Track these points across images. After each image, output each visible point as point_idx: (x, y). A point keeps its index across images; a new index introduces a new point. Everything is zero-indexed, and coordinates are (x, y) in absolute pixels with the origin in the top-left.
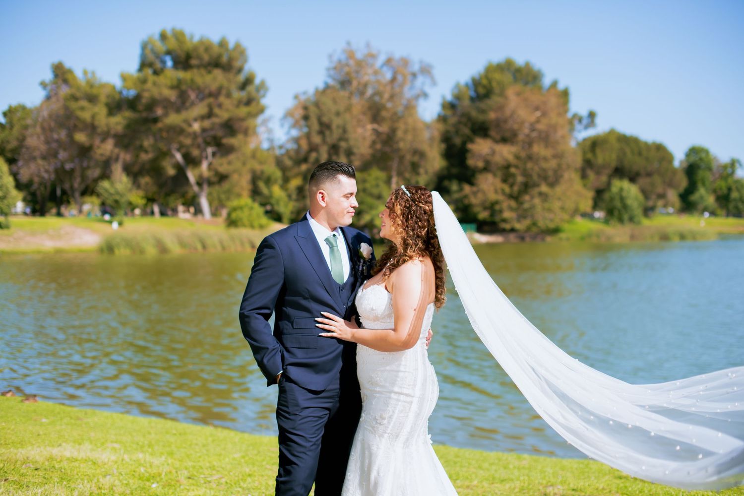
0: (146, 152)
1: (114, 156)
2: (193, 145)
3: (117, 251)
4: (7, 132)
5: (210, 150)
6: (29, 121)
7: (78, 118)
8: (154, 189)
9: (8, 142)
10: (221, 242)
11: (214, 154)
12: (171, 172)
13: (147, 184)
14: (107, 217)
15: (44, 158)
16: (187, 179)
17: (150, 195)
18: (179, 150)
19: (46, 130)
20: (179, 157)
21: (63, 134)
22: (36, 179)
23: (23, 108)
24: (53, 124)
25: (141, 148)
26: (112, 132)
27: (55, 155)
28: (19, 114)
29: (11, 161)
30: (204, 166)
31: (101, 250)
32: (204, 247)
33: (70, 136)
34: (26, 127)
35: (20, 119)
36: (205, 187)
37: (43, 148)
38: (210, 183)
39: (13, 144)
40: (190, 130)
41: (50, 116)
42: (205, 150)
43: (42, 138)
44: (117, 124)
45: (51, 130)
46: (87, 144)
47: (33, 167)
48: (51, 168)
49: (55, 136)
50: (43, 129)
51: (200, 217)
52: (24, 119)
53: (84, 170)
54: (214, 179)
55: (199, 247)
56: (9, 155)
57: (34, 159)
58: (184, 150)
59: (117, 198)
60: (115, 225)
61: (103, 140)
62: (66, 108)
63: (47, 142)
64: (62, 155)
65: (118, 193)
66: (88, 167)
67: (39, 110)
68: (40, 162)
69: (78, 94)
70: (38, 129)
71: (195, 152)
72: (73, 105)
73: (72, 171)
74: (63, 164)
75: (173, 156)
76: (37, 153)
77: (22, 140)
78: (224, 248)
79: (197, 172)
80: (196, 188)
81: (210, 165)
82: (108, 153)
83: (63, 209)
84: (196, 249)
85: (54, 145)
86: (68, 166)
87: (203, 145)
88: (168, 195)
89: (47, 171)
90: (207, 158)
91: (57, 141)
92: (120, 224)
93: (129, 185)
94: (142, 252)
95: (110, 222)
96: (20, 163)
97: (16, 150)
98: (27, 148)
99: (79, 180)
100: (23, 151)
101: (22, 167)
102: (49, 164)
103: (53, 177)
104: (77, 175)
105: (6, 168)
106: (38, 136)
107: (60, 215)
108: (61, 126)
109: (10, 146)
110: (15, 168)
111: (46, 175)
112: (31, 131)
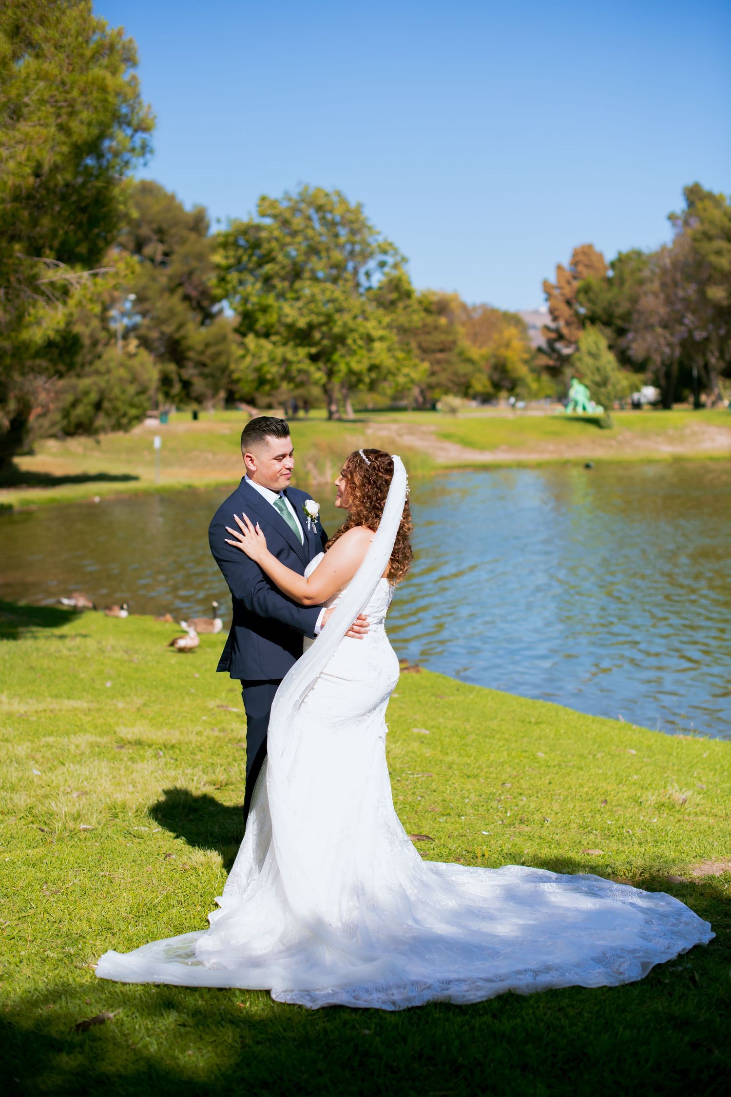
4: (615, 290)
6: (646, 273)
7: (711, 266)
9: (618, 304)
15: (665, 326)
19: (669, 285)
23: (638, 254)
24: (679, 276)
27: (680, 322)
28: (633, 264)
29: (621, 332)
33: (702, 293)
34: (641, 282)
35: (633, 272)
37: (663, 311)
39: (624, 307)
41: (674, 264)
43: (662, 297)
45: (675, 284)
46: (725, 303)
47: (650, 337)
48: (675, 340)
49: (681, 293)
50: (663, 285)
52: (640, 270)
53: (723, 341)
56: (619, 323)
57: (650, 327)
62: (696, 252)
63: (669, 301)
64: (689, 319)
67: (658, 256)
68: (659, 330)
69: (713, 232)
70: (655, 286)
72: (707, 247)
73: (707, 339)
74: (690, 332)
76: (654, 320)
77: (634, 300)
83: (703, 398)
85: (679, 306)
86: (699, 335)
89: (669, 345)
91: (684, 300)
96: (630, 336)
97: (627, 316)
98: (640, 313)
99: (717, 354)
100: (635, 316)
101: (634, 340)
102: (672, 334)
103: (678, 352)
104: (713, 347)
105: (603, 343)
106: (655, 294)
107: (698, 406)
108: (689, 278)
109: (620, 311)
110: (623, 342)
111: (667, 350)
112: (649, 287)
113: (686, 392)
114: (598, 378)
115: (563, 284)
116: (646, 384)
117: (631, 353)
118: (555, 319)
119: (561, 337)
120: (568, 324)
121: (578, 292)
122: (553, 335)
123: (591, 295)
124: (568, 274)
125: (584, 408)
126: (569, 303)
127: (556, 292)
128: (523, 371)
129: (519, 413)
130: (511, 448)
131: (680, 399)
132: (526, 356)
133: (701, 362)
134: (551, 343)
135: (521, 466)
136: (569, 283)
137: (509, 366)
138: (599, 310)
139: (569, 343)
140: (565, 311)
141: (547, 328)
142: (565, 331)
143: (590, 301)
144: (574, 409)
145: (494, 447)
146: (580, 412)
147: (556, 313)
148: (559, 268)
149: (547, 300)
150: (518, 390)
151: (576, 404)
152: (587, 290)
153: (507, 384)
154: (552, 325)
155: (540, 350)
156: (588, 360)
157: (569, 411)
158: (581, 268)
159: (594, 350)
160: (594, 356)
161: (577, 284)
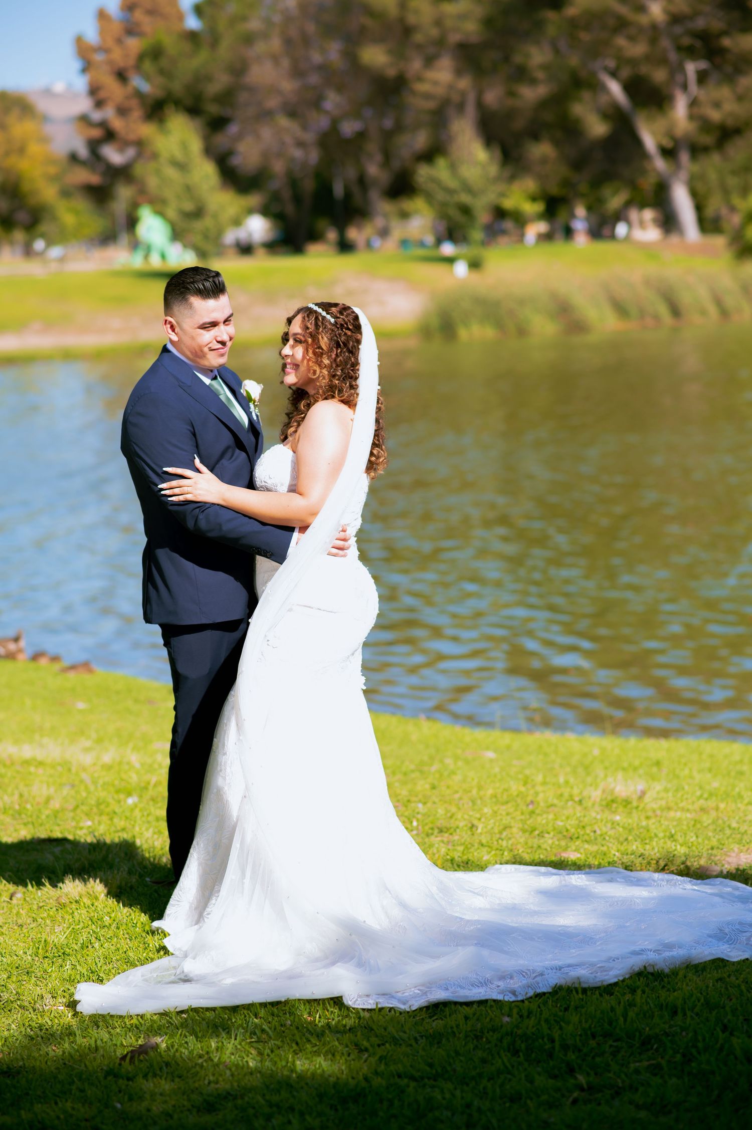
0: (533, 82)
1: (456, 98)
2: (648, 58)
3: (463, 334)
4: (204, 52)
5: (691, 68)
6: (254, 24)
7: (369, 10)
8: (563, 171)
9: (209, 78)
10: (718, 302)
11: (702, 78)
12: (598, 128)
13: (544, 161)
14: (448, 249)
15: (292, 113)
16: (638, 142)
17: (554, 190)
18: (614, 74)
19: (295, 44)
20: (615, 88)
21: (333, 51)
22: (278, 167)
24: (311, 28)
25: (522, 74)
26: (454, 38)
27: (317, 103)
28: (234, 8)
29: (216, 124)
30: (680, 109)
31: (425, 332)
32: (676, 311)
33: (351, 56)
34: (249, 39)
35: (232, 22)
36: (684, 157)
37: (288, 86)
38: (696, 150)
39: (220, 82)
40: (643, 20)
41: (303, 8)
42: (681, 69)
43: (286, 63)
44: (462, 17)
45: (306, 41)
46: (391, 72)
47: (266, 133)
48: (310, 137)
49: (317, 58)
50: (288, 42)
51: (674, 239)
52: (244, 19)
53: (388, 136)
54: (707, 140)
55: (663, 311)
56: (213, 109)
57: (266, 115)
58: (626, 73)
59: (465, 198)
60: (461, 269)
61: (430, 61)
63: (297, 72)
64: (333, 101)
65: (467, 188)
66: (399, 128)
68: (283, 121)
70: (276, 44)
71: (659, 75)
73: (361, 135)
74: (335, 123)
75: (604, 88)
76: (272, 103)
77: (239, 69)
78: (724, 313)
79: (661, 124)
80: (660, 164)
81: (694, 103)
82: (440, 91)
83: (353, 234)
84: (657, 318)
85: (314, 79)
86: (349, 128)
87: (673, 56)
88: (597, 183)
89: (300, 144)
90: (685, 87)
91: (322, 68)
92: (475, 265)
93: (493, 170)
94: (522, 332)
95: (450, 260)
96: (233, 129)
97: (227, 97)
98: (251, 89)
99: (379, 157)
100: (243, 97)
101: (240, 137)
102: (305, 127)
103: (314, 156)
104: (373, 147)
105: (196, 145)
106: (275, 59)
107: (345, 247)
108: (329, 31)
109: (213, 88)
110: (221, 140)
111: (298, 153)
112: (260, 47)
113: (322, 224)
114: (189, 206)
115: (110, 43)
116: (250, 211)
117: (236, 161)
118: (99, 104)
119: (110, 135)
120: (122, 111)
121: (141, 57)
122: (96, 133)
123: (164, 62)
124: (117, 28)
125: (163, 256)
126: (121, 76)
127: (99, 57)
128: (48, 193)
129: (54, 266)
130: (48, 326)
131: (314, 236)
132: (52, 170)
133: (351, 173)
134: (94, 146)
135: (68, 356)
136: (119, 41)
137: (26, 187)
138: (177, 87)
139: (124, 144)
140: (115, 90)
141: (84, 119)
142: (117, 124)
143: (162, 72)
144: (147, 256)
145: (20, 326)
146: (155, 262)
147: (102, 94)
148: (102, 15)
149: (84, 70)
150: (43, 227)
151: (148, 250)
152: (155, 53)
153: (22, 216)
154: (97, 116)
155: (73, 158)
156: (171, 173)
157: (137, 261)
158: (138, 15)
159: (179, 155)
160: (182, 166)
161: (134, 45)
